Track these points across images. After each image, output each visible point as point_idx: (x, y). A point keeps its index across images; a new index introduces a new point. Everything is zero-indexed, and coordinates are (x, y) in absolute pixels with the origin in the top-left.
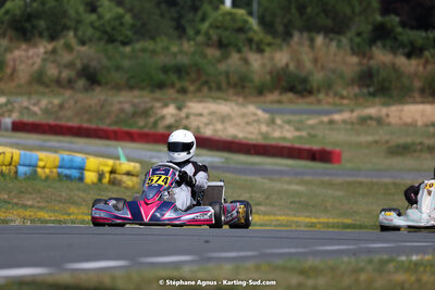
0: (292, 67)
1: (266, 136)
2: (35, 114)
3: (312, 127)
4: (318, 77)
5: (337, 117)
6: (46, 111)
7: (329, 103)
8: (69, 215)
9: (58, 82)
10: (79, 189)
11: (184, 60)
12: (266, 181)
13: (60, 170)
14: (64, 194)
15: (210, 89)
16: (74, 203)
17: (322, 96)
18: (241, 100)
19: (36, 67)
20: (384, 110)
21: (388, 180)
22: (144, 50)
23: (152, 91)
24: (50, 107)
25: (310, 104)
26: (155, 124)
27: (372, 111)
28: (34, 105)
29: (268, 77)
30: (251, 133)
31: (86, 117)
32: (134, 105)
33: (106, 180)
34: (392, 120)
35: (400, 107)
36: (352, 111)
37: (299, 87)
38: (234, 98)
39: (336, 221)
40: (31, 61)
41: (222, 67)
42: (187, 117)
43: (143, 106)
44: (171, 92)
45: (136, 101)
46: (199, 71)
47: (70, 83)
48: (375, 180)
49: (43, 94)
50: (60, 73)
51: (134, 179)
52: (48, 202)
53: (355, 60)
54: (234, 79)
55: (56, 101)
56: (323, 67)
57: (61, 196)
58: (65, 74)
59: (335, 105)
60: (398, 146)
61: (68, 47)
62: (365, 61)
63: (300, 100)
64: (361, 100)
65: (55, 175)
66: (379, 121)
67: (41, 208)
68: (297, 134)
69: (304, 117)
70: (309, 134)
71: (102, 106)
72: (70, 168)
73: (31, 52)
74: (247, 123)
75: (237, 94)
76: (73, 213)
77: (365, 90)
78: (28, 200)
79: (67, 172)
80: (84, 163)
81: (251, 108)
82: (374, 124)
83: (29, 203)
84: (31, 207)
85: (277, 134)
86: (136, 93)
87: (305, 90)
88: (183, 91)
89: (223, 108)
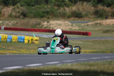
0: (77, 11)
1: (71, 29)
2: (10, 25)
3: (83, 26)
4: (84, 13)
5: (89, 23)
6: (13, 25)
7: (87, 20)
8: (21, 51)
9: (16, 17)
10: (23, 45)
11: (48, 10)
12: (72, 41)
13: (18, 40)
14: (19, 46)
15: (56, 17)
16: (22, 48)
17: (85, 18)
18: (64, 20)
19: (10, 13)
20: (102, 21)
21: (104, 40)
22: (38, 8)
23: (40, 18)
24: (14, 23)
25: (82, 20)
26: (42, 27)
27: (98, 22)
28: (10, 23)
29: (70, 14)
30: (67, 28)
31: (23, 26)
32: (36, 22)
33: (30, 42)
34: (104, 24)
35: (105, 20)
36: (93, 22)
37: (79, 16)
38: (62, 19)
39: (91, 51)
40: (8, 12)
41: (58, 11)
42: (50, 25)
43: (38, 22)
44: (45, 18)
45: (36, 21)
46: (52, 13)
47: (19, 17)
48: (100, 40)
49: (12, 20)
50: (16, 14)
51: (38, 42)
52: (15, 48)
53: (93, 8)
54: (62, 14)
55: (15, 22)
56: (85, 11)
57: (19, 47)
58: (17, 14)
59: (88, 20)
60: (106, 30)
61: (18, 7)
62: (96, 8)
63: (79, 19)
64: (95, 19)
65: (17, 41)
66: (100, 24)
67: (14, 50)
68: (79, 28)
69: (80, 24)
70: (82, 28)
71: (28, 23)
72: (21, 39)
73: (8, 9)
74: (66, 26)
75: (63, 18)
76: (22, 51)
77: (96, 16)
78: (10, 48)
79: (20, 40)
80: (24, 38)
81: (67, 22)
82: (99, 25)
83: (11, 49)
84: (11, 50)
85: (74, 28)
86: (36, 19)
87: (80, 17)
88: (49, 18)
89: (59, 22)
